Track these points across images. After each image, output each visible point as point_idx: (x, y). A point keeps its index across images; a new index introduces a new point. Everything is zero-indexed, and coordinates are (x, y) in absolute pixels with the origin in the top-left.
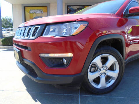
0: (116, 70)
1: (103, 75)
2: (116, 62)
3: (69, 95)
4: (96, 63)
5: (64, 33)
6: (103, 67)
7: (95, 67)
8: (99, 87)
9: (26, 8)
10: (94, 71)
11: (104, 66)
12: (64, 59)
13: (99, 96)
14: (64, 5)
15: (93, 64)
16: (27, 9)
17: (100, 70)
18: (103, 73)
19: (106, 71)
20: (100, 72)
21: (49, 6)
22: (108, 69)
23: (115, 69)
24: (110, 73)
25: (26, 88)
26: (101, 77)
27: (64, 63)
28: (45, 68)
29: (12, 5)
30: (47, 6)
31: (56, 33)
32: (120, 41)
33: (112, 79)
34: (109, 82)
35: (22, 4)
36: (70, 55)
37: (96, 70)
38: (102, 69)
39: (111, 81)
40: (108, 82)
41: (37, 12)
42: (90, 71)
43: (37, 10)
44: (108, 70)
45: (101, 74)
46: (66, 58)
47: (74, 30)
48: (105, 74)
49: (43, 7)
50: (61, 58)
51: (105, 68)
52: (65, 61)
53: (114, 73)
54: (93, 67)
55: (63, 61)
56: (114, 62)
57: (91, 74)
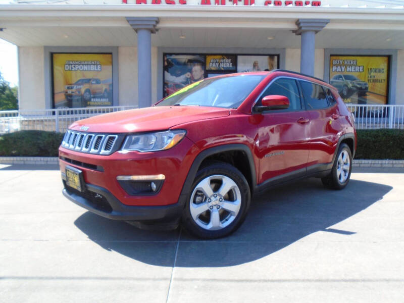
0: (236, 200)
1: (215, 208)
2: (235, 187)
3: (161, 242)
4: (203, 190)
5: (152, 144)
6: (215, 196)
7: (202, 196)
8: (209, 227)
9: (55, 55)
10: (201, 202)
11: (217, 193)
12: (153, 184)
13: (208, 242)
14: (154, 51)
15: (198, 191)
16: (59, 60)
17: (209, 200)
18: (215, 205)
19: (221, 201)
20: (210, 204)
21: (118, 53)
22: (223, 198)
23: (235, 198)
24: (228, 206)
25: (87, 236)
26: (213, 211)
27: (153, 189)
28: (125, 197)
29: (19, 48)
30: (111, 54)
31: (140, 144)
32: (244, 153)
33: (231, 215)
34: (227, 220)
35: (46, 48)
36: (161, 177)
37: (204, 200)
38: (213, 198)
39: (229, 218)
40: (225, 220)
41: (85, 67)
42: (194, 202)
43: (86, 63)
44: (223, 200)
45: (211, 207)
46: (156, 182)
47: (167, 140)
48: (218, 207)
49: (102, 55)
50: (149, 182)
51: (218, 198)
52: (154, 186)
53: (233, 205)
54: (199, 196)
55: (151, 186)
56: (233, 186)
57: (195, 205)
